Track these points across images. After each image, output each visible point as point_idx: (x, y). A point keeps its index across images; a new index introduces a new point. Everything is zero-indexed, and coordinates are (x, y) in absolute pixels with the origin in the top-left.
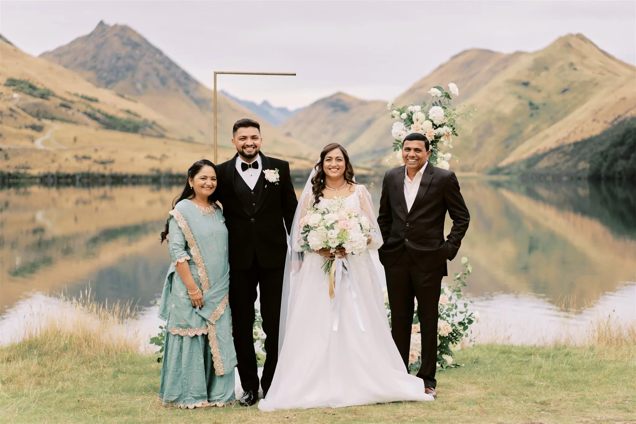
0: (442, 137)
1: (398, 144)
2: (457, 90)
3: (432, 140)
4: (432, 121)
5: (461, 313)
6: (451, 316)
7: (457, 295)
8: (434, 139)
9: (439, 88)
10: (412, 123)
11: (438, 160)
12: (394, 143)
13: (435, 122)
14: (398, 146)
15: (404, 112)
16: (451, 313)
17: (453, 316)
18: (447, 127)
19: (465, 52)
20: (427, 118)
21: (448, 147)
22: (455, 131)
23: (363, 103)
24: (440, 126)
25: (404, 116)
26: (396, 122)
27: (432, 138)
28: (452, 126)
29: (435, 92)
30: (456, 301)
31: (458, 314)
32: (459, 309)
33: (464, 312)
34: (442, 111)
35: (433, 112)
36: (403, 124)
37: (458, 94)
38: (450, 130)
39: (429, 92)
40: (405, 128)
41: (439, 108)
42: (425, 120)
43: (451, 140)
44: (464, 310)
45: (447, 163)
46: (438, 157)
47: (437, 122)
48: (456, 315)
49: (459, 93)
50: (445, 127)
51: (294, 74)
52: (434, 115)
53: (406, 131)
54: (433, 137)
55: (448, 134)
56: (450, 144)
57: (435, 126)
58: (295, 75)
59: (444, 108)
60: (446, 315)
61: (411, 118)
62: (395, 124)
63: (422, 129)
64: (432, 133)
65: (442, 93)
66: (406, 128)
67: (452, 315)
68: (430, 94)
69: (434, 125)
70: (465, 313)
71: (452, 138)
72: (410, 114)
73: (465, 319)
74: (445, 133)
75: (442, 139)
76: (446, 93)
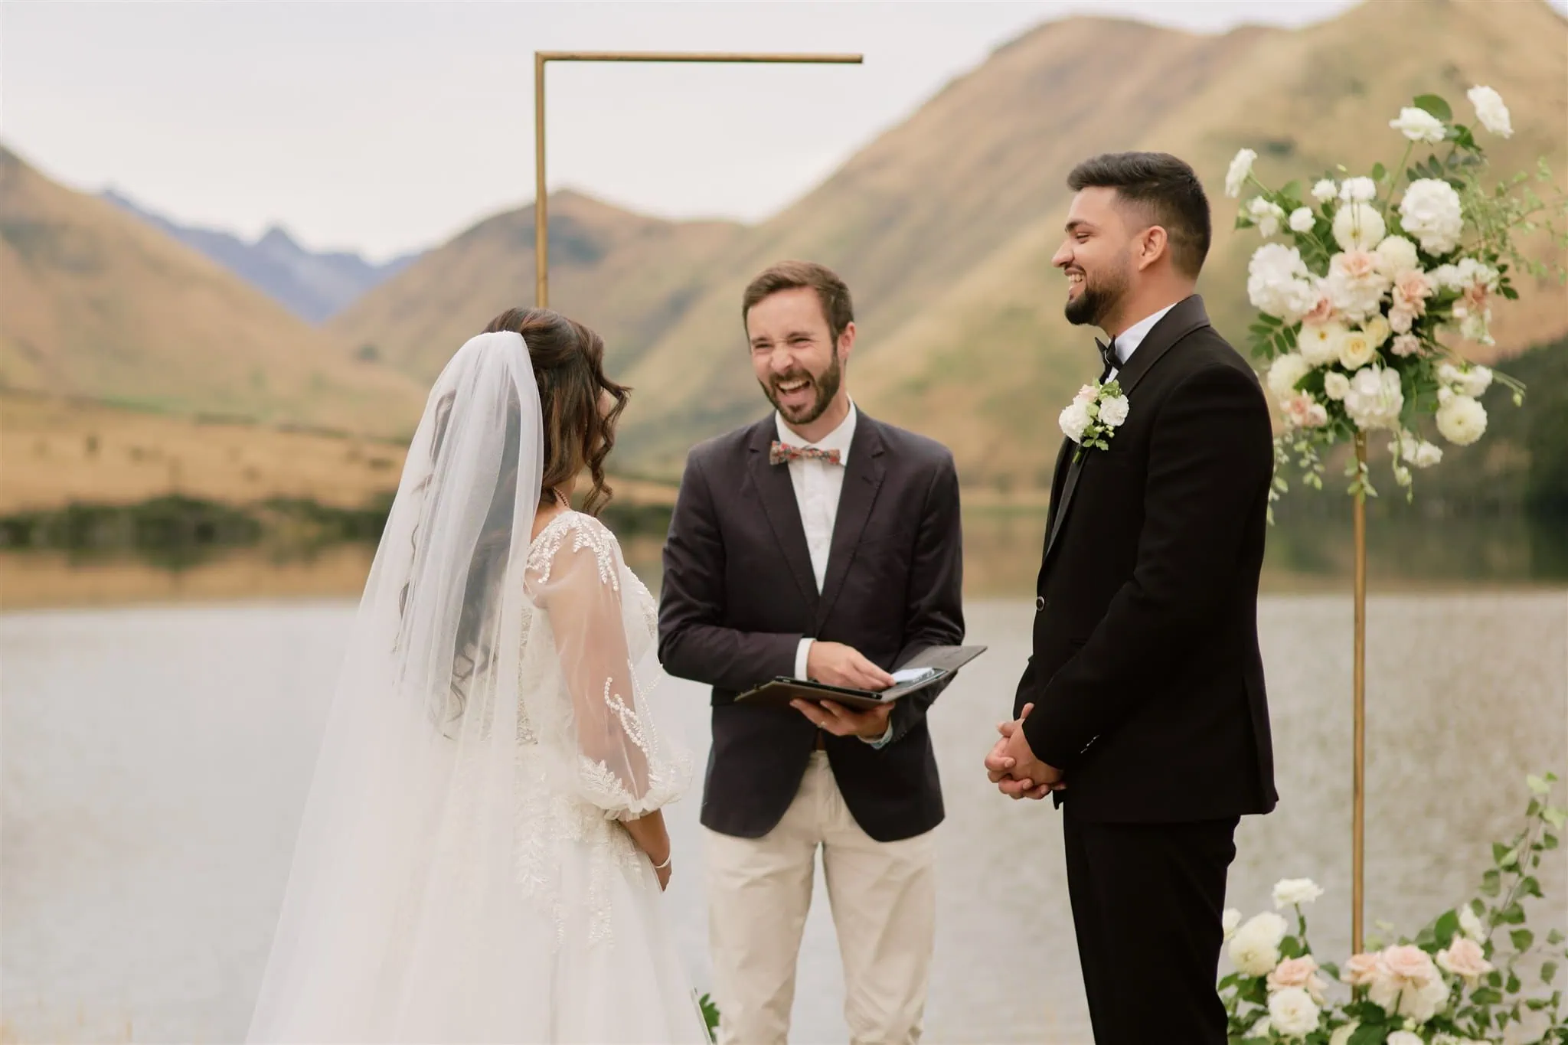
0: (1455, 304)
1: (1270, 330)
2: (1504, 113)
3: (1416, 317)
4: (1417, 242)
5: (1535, 1006)
6: (1494, 1022)
7: (1514, 935)
8: (1424, 313)
9: (1433, 105)
10: (1334, 248)
11: (1444, 393)
12: (1254, 328)
13: (1426, 244)
14: (1271, 337)
15: (1299, 205)
16: (1494, 1010)
17: (1502, 1019)
18: (1473, 261)
19: (1044, 29)
20: (1394, 227)
21: (1480, 342)
22: (1506, 280)
23: (655, 230)
24: (1444, 259)
25: (1302, 220)
26: (1264, 242)
27: (1416, 306)
28: (1493, 258)
29: (1417, 123)
30: (1510, 962)
31: (1524, 1010)
32: (1526, 993)
33: (1546, 1004)
34: (1453, 197)
35: (1421, 204)
36: (1296, 251)
37: (1511, 131)
38: (1489, 274)
39: (1394, 123)
40: (1303, 269)
41: (1438, 188)
42: (1386, 236)
43: (1488, 314)
44: (1544, 993)
45: (1479, 405)
46: (1440, 382)
47: (1434, 244)
48: (1516, 1015)
49: (1512, 127)
50: (1468, 266)
51: (858, 57)
52: (1425, 215)
53: (1308, 279)
54: (1423, 304)
55: (1479, 292)
56: (1487, 332)
57: (1429, 261)
58: (859, 61)
59: (1458, 185)
60: (1476, 1017)
61: (1325, 228)
62: (1261, 253)
63: (1376, 272)
64: (1417, 287)
65: (1445, 126)
66: (1309, 270)
67: (1497, 1017)
68: (1399, 130)
69: (1422, 255)
70: (1550, 1009)
71: (1494, 305)
72: (1321, 214)
73: (1553, 1034)
74: (1469, 285)
75: (1458, 311)
76: (1461, 128)
